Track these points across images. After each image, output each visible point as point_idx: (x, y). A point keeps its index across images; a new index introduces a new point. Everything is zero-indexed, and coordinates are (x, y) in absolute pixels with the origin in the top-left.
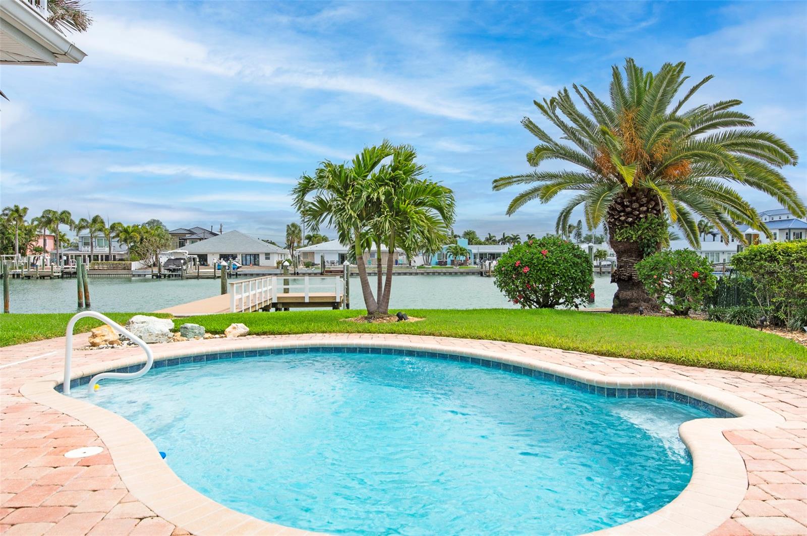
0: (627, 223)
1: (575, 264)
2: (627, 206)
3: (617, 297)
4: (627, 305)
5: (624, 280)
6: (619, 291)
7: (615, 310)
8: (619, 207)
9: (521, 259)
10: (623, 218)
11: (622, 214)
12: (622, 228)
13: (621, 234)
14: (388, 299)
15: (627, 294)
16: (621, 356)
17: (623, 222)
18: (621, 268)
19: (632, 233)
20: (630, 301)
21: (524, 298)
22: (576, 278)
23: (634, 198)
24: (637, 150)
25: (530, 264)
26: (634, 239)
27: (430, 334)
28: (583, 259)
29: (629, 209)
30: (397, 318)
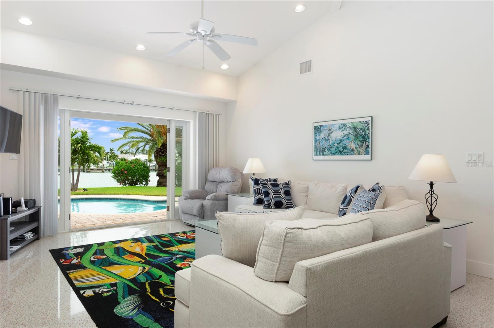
0: (162, 155)
1: (144, 170)
2: (162, 150)
3: (158, 181)
4: (162, 184)
5: (161, 175)
6: (159, 179)
7: (158, 186)
8: (159, 150)
9: (124, 168)
10: (160, 154)
11: (160, 152)
12: (160, 157)
13: (160, 159)
14: (78, 184)
15: (162, 180)
16: (160, 196)
17: (160, 155)
18: (160, 171)
19: (164, 159)
20: (163, 182)
21: (124, 183)
22: (144, 175)
23: (164, 147)
24: (165, 131)
25: (127, 170)
26: (164, 161)
27: (101, 194)
28: (147, 168)
29: (163, 151)
30: (83, 190)
